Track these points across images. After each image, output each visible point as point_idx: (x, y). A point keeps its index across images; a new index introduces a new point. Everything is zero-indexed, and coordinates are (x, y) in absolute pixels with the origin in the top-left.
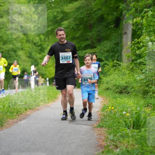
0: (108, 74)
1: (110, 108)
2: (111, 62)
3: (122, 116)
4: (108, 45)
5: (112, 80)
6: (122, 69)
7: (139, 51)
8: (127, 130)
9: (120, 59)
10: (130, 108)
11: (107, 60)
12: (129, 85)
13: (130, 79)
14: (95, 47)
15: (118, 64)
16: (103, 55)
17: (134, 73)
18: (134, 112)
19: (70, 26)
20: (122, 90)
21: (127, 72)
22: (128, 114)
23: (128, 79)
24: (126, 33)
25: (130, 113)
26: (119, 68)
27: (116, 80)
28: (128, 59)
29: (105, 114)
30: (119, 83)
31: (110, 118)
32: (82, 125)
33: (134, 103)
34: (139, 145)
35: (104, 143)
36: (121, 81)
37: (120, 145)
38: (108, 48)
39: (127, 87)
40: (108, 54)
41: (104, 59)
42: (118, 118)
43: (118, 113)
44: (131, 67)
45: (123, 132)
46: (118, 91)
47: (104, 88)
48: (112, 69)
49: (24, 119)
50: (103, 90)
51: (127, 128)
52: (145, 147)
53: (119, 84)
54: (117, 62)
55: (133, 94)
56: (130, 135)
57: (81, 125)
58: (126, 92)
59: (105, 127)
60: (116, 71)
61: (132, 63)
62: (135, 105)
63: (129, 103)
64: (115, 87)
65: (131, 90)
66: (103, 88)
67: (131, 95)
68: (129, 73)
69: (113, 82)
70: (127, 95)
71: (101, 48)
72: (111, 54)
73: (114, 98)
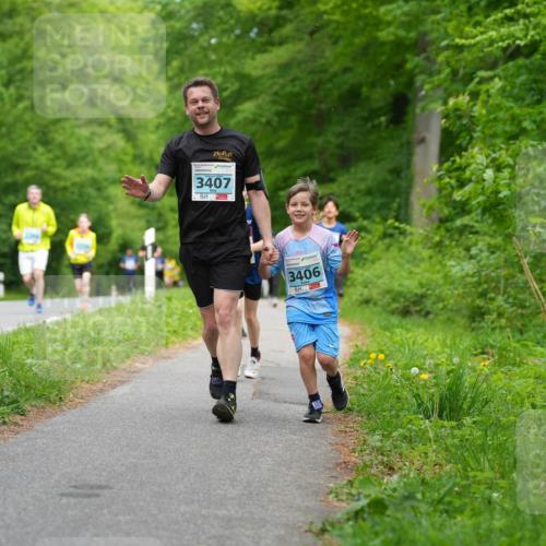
0: (370, 257)
1: (373, 356)
2: (379, 223)
3: (408, 379)
4: (371, 175)
5: (379, 277)
6: (410, 243)
7: (460, 192)
8: (421, 422)
9: (403, 215)
10: (432, 358)
11: (365, 218)
12: (429, 292)
13: (433, 273)
14: (332, 180)
15: (397, 231)
16: (355, 204)
17: (444, 256)
18: (444, 369)
19: (261, 116)
20: (408, 306)
21: (426, 253)
22: (425, 376)
23: (427, 275)
24: (423, 140)
25: (431, 372)
26: (402, 242)
27: (392, 277)
28: (428, 217)
29: (359, 373)
30: (400, 285)
31: (373, 385)
32: (292, 405)
33: (444, 345)
34: (456, 463)
35: (354, 458)
36: (407, 279)
37: (400, 464)
38: (369, 183)
39: (423, 296)
40: (368, 199)
41: (357, 214)
42: (395, 386)
43: (397, 370)
44: (437, 238)
45: (410, 426)
46: (397, 308)
47: (357, 300)
48: (380, 243)
49: (122, 383)
50: (352, 304)
51: (421, 416)
52: (472, 469)
53: (399, 289)
54: (397, 224)
55: (441, 318)
56: (431, 435)
57: (287, 405)
58: (420, 311)
59: (359, 412)
60: (392, 249)
61: (439, 228)
62: (446, 350)
63: (430, 344)
64: (388, 296)
65: (435, 307)
66: (354, 297)
67: (436, 321)
68: (431, 257)
69: (384, 282)
70: (422, 320)
71: (350, 182)
72: (378, 201)
73: (386, 328)
